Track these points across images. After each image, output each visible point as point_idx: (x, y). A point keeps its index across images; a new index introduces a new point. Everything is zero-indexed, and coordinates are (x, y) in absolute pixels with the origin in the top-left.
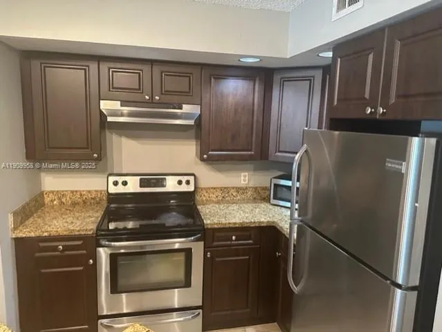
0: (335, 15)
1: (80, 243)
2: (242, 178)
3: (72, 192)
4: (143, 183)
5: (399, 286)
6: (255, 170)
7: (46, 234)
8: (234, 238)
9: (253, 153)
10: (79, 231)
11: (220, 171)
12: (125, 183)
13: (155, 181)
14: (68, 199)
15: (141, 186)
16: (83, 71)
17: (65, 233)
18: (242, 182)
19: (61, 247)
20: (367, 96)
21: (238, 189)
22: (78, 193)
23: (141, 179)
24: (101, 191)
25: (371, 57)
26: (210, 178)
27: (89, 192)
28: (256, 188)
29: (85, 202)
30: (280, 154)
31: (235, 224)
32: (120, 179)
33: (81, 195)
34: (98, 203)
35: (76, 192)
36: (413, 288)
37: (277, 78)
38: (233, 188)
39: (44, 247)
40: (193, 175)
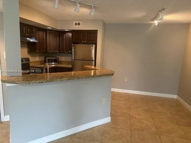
0: (74, 26)
18: (37, 60)
30: (50, 51)
40: (28, 58)
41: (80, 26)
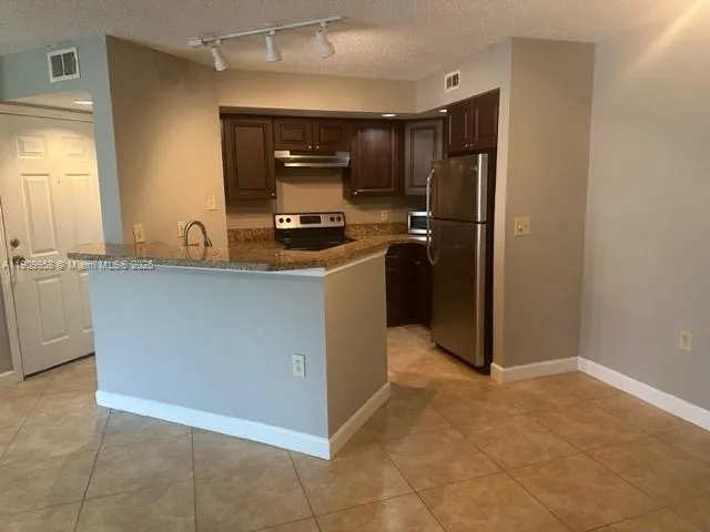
0: (446, 91)
2: (383, 215)
3: (246, 230)
4: (303, 221)
5: (479, 223)
9: (392, 190)
11: (364, 209)
12: (288, 221)
13: (312, 219)
15: (301, 223)
16: (261, 129)
21: (380, 225)
22: (250, 231)
23: (301, 217)
24: (268, 228)
25: (466, 116)
28: (394, 224)
29: (255, 238)
30: (413, 189)
32: (285, 218)
33: (252, 232)
34: (266, 239)
35: (248, 230)
37: (408, 128)
38: (376, 224)
40: (343, 213)
41: (457, 87)
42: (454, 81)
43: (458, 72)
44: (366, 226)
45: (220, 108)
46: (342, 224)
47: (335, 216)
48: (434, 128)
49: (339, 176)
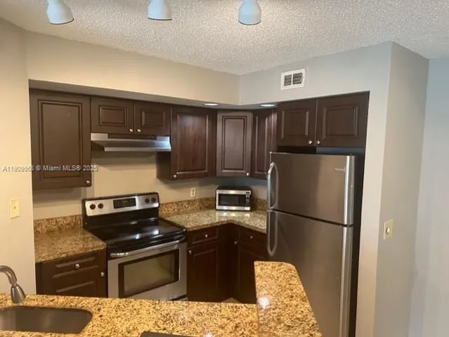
0: (283, 88)
1: (92, 259)
2: (192, 192)
3: (48, 220)
4: (117, 205)
5: (346, 226)
6: (201, 185)
7: (64, 255)
8: (206, 236)
9: (206, 171)
10: (92, 248)
11: (174, 188)
12: (101, 206)
13: (126, 202)
14: (43, 227)
15: (115, 207)
16: (77, 108)
17: (81, 252)
18: (192, 196)
19: (78, 265)
20: (307, 134)
21: (189, 202)
22: (54, 220)
23: (114, 201)
24: (76, 216)
25: (307, 113)
26: (168, 195)
27: (65, 218)
28: (201, 200)
29: (60, 228)
30: (224, 171)
31: (207, 225)
32: (97, 203)
33: (57, 222)
34: (73, 228)
35: (52, 219)
36: (351, 226)
37: (220, 116)
38: (185, 201)
39: (63, 268)
40: (157, 193)
41: (299, 85)
42: (297, 79)
43: (303, 71)
44: (177, 203)
45: (31, 82)
46: (156, 205)
47: (150, 197)
48: (244, 119)
49: (154, 157)
